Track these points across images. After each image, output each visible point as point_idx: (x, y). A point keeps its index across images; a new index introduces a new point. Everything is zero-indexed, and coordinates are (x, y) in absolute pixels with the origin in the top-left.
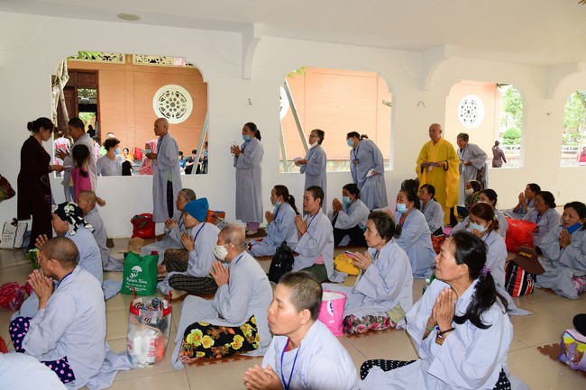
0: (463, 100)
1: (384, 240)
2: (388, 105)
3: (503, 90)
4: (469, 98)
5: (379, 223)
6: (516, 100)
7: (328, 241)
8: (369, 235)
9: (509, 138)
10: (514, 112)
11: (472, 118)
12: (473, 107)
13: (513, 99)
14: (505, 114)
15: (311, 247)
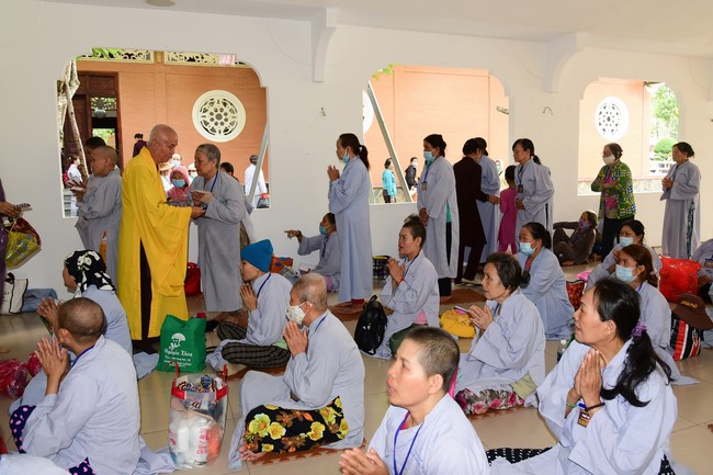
0: (601, 104)
1: (508, 291)
2: (504, 112)
3: (652, 90)
4: (609, 101)
5: (502, 268)
6: (669, 102)
7: (431, 292)
8: (488, 283)
9: (662, 152)
10: (667, 118)
11: (613, 126)
12: (614, 112)
13: (666, 101)
14: (655, 120)
15: (409, 300)
